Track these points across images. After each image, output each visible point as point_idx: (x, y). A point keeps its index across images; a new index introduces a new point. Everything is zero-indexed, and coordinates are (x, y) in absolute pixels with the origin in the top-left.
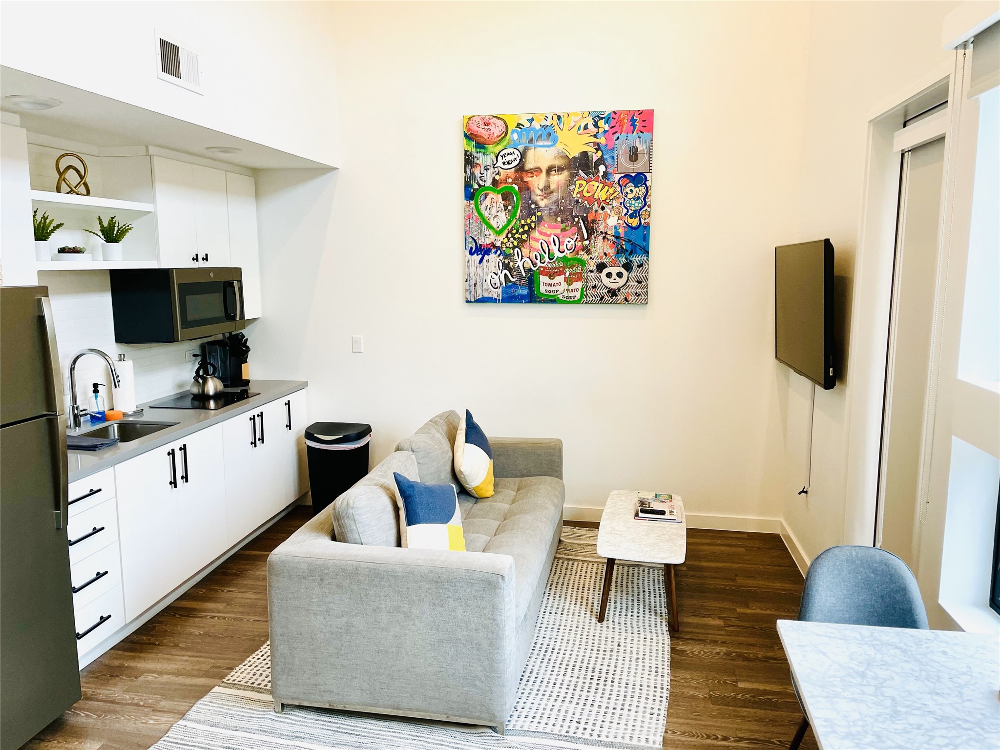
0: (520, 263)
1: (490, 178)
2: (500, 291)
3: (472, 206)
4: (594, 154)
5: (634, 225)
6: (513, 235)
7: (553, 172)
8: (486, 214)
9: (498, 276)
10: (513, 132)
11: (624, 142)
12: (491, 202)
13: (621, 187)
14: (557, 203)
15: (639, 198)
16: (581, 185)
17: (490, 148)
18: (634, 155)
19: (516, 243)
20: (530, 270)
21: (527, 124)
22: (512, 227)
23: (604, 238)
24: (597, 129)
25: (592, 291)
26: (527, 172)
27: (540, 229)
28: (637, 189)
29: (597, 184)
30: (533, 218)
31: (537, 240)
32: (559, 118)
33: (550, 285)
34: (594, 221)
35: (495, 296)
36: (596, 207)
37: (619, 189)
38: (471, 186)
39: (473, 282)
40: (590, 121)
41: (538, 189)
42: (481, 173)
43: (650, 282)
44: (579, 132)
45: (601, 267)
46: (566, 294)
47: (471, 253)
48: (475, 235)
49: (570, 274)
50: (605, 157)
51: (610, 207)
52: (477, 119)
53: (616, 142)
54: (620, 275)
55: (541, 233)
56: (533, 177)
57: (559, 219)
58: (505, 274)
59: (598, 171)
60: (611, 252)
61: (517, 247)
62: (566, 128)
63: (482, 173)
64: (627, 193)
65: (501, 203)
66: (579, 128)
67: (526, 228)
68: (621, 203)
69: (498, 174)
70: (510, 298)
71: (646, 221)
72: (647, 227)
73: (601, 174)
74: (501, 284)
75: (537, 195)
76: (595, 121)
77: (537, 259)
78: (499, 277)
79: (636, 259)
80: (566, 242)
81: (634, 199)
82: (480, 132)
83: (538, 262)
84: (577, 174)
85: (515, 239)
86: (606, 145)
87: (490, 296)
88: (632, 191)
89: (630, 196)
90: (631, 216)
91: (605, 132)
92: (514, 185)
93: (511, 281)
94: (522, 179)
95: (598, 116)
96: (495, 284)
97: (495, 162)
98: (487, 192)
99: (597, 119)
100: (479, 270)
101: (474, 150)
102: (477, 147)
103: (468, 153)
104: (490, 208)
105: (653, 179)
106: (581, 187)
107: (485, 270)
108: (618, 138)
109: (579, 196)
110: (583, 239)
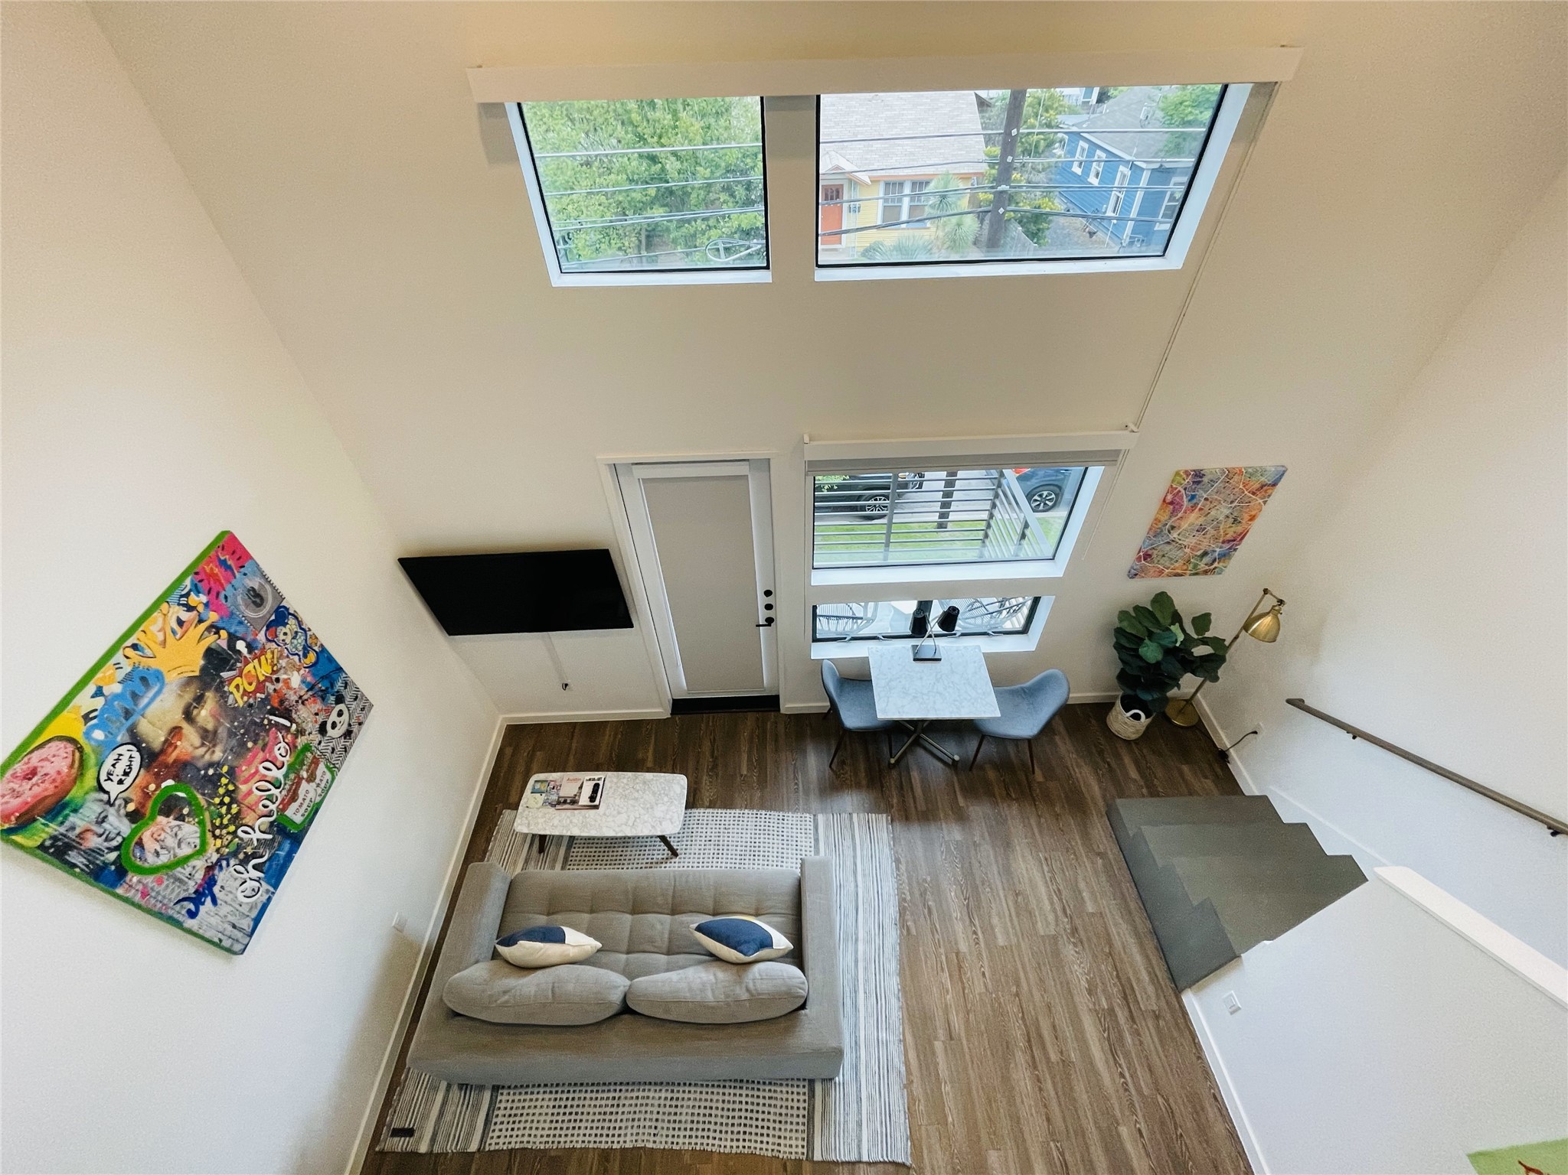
0: (257, 835)
1: (120, 821)
2: (265, 886)
3: (134, 879)
4: (218, 642)
5: (313, 660)
6: (222, 827)
8: (164, 858)
9: (248, 880)
10: (87, 734)
11: (236, 592)
12: (156, 840)
13: (274, 641)
14: (231, 734)
15: (296, 633)
16: (237, 687)
17: (76, 794)
18: (257, 599)
20: (272, 823)
21: (99, 702)
22: (212, 821)
23: (303, 703)
24: (195, 612)
25: (334, 755)
26: (162, 751)
27: (242, 779)
28: (288, 626)
29: (250, 667)
30: (224, 781)
31: (250, 793)
32: (134, 647)
33: (301, 805)
34: (282, 702)
35: (264, 898)
36: (270, 687)
37: (274, 646)
38: (106, 865)
39: (229, 930)
40: (178, 612)
41: (197, 748)
42: (100, 836)
43: (362, 689)
44: (178, 637)
46: (319, 791)
47: (194, 915)
48: (176, 894)
49: (307, 771)
50: (232, 631)
51: (282, 671)
53: (229, 604)
54: (340, 714)
55: (246, 782)
56: (176, 747)
57: (250, 745)
58: (253, 867)
59: (239, 652)
60: (318, 706)
61: (237, 828)
62: (159, 651)
63: (101, 831)
64: (283, 640)
65: (171, 821)
66: (174, 632)
67: (227, 800)
68: (288, 656)
69: (127, 801)
70: (275, 873)
71: (318, 644)
72: (323, 649)
73: (245, 651)
74: (258, 880)
75: (203, 756)
76: (183, 605)
77: (268, 807)
78: (251, 879)
79: (339, 685)
80: (277, 753)
81: (294, 638)
82: (34, 797)
83: (271, 807)
85: (226, 827)
86: (222, 618)
87: (259, 906)
88: (285, 634)
89: (288, 639)
90: (305, 656)
91: (206, 605)
92: (163, 785)
93: (265, 862)
94: (167, 766)
95: (182, 596)
96: (253, 889)
97: (105, 797)
98: (136, 839)
99: (183, 601)
100: (224, 909)
101: (54, 829)
102: (52, 820)
103: (48, 843)
104: (162, 848)
105: (292, 603)
106: (238, 688)
107: (228, 899)
108: (226, 597)
109: (245, 698)
110: (288, 729)
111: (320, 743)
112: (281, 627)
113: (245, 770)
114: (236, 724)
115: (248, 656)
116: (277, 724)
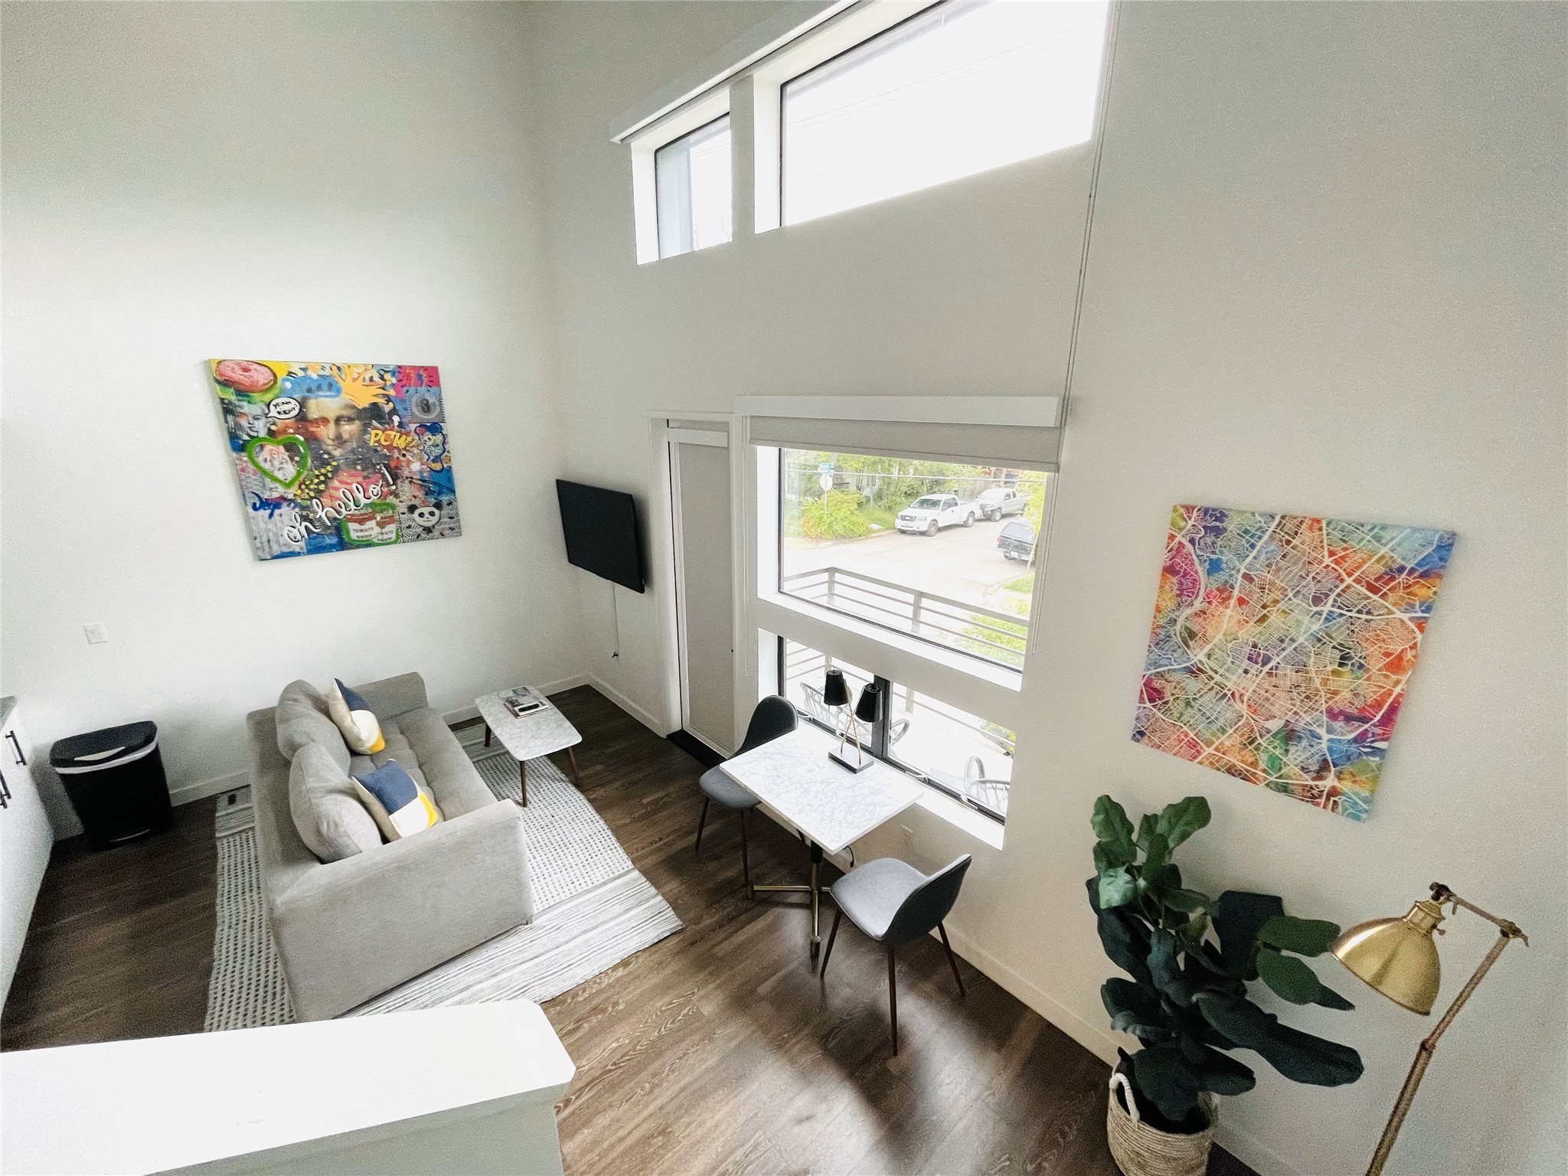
0: (321, 514)
1: (263, 428)
2: (302, 544)
3: (246, 459)
4: (384, 405)
5: (438, 469)
6: (307, 487)
7: (343, 423)
8: (267, 466)
9: (297, 529)
10: (284, 380)
11: (417, 393)
12: (271, 454)
13: (419, 435)
14: (353, 451)
15: (438, 445)
16: (377, 435)
17: (256, 396)
18: (426, 407)
19: (312, 494)
20: (335, 519)
21: (301, 374)
23: (410, 482)
24: (384, 382)
25: (408, 531)
26: (311, 422)
27: (339, 478)
28: (435, 437)
29: (393, 433)
32: (339, 369)
33: (362, 531)
34: (397, 468)
35: (298, 550)
36: (396, 454)
37: (417, 438)
38: (238, 437)
39: (265, 539)
40: (374, 374)
42: (249, 424)
43: (460, 516)
44: (365, 384)
45: (412, 509)
46: (380, 537)
47: (255, 508)
48: (256, 489)
49: (382, 518)
50: (397, 407)
51: (411, 454)
52: (231, 364)
53: (406, 395)
54: (432, 514)
55: (341, 482)
57: (359, 467)
58: (306, 527)
59: (393, 421)
60: (420, 494)
62: (349, 380)
63: (251, 422)
64: (425, 440)
65: (286, 455)
66: (364, 379)
68: (421, 450)
69: (274, 424)
70: (316, 548)
71: (449, 465)
72: (449, 469)
73: (396, 424)
74: (303, 537)
75: (328, 445)
76: (380, 374)
77: (341, 508)
78: (299, 529)
79: (445, 499)
80: (371, 489)
81: (433, 446)
82: (239, 379)
83: (343, 510)
84: (370, 424)
85: (310, 489)
86: (396, 397)
87: (290, 550)
88: (429, 439)
89: (429, 443)
90: (434, 461)
91: (393, 385)
92: (297, 436)
93: (314, 533)
94: (307, 431)
95: (382, 369)
96: (295, 538)
97: (267, 411)
98: (263, 443)
99: (382, 372)
100: (271, 526)
101: (233, 398)
102: (237, 395)
103: (226, 401)
104: (270, 461)
105: (448, 427)
106: (376, 436)
107: (279, 524)
108: (407, 391)
109: (376, 444)
110: (388, 485)
111: (403, 513)
112: (428, 433)
113: (344, 475)
114: (360, 450)
115: (396, 427)
116: (383, 475)
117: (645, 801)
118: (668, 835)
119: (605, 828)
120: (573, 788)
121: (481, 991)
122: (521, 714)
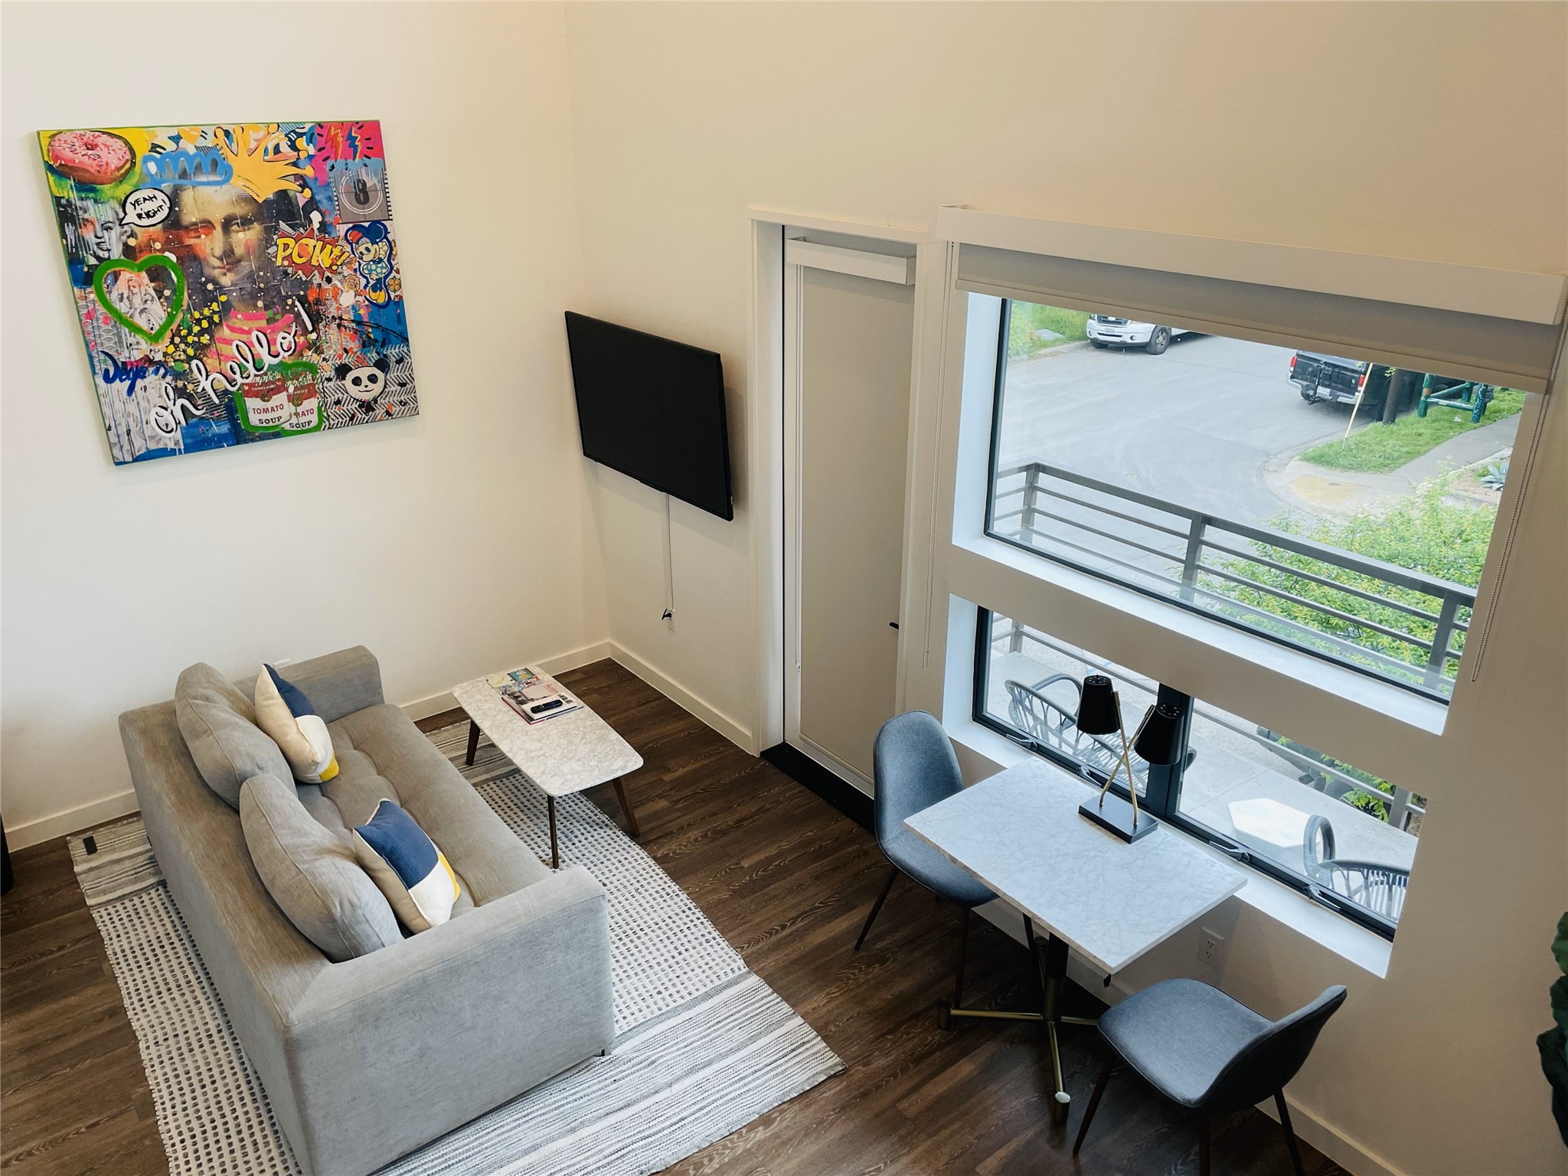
0: (205, 384)
1: (117, 244)
2: (177, 435)
3: (92, 296)
4: (298, 194)
5: (381, 301)
6: (184, 339)
7: (235, 227)
8: (123, 307)
9: (169, 411)
10: (146, 160)
11: (346, 172)
12: (129, 286)
13: (351, 244)
14: (251, 277)
15: (380, 260)
16: (286, 246)
17: (106, 189)
18: (362, 195)
19: (191, 352)
20: (226, 392)
21: (171, 146)
22: (179, 326)
23: (339, 326)
24: (296, 153)
25: (335, 409)
26: (187, 228)
27: (231, 323)
28: (375, 246)
29: (311, 242)
30: (215, 307)
31: (229, 342)
32: (227, 133)
33: (266, 411)
34: (318, 302)
35: (171, 445)
36: (317, 279)
37: (348, 248)
38: (83, 262)
39: (123, 430)
40: (281, 139)
41: (214, 256)
42: (97, 237)
43: (416, 383)
44: (266, 158)
45: (342, 371)
46: (294, 420)
47: (108, 379)
48: (109, 346)
49: (296, 389)
50: (317, 197)
51: (340, 277)
52: (69, 137)
53: (331, 174)
54: (373, 379)
55: (232, 329)
56: (199, 237)
57: (260, 304)
58: (183, 406)
59: (311, 222)
60: (354, 345)
61: (195, 357)
62: (243, 153)
63: (99, 235)
64: (361, 253)
65: (150, 288)
66: (266, 151)
67: (205, 324)
68: (355, 270)
69: (133, 235)
70: (198, 441)
71: (397, 293)
72: (399, 303)
73: (316, 225)
74: (178, 423)
75: (214, 268)
76: (290, 140)
77: (235, 373)
78: (172, 412)
79: (392, 352)
80: (279, 340)
81: (374, 262)
82: (80, 162)
83: (237, 377)
84: (276, 228)
85: (187, 345)
86: (316, 179)
87: (161, 446)
88: (368, 250)
89: (368, 257)
90: (375, 289)
91: (310, 157)
92: (167, 254)
93: (195, 416)
94: (181, 242)
95: (294, 131)
96: (167, 425)
97: (122, 215)
98: (117, 269)
99: (293, 136)
100: (132, 408)
101: (73, 196)
102: (79, 190)
103: (63, 202)
104: (128, 298)
105: (397, 228)
106: (287, 248)
107: (143, 404)
108: (333, 167)
109: (286, 263)
110: (306, 332)
111: (329, 380)
112: (365, 239)
113: (238, 321)
114: (261, 273)
115: (316, 232)
116: (298, 315)
117: (746, 863)
118: (794, 920)
119: (691, 906)
120: (626, 839)
121: (558, 1153)
122: (536, 716)
